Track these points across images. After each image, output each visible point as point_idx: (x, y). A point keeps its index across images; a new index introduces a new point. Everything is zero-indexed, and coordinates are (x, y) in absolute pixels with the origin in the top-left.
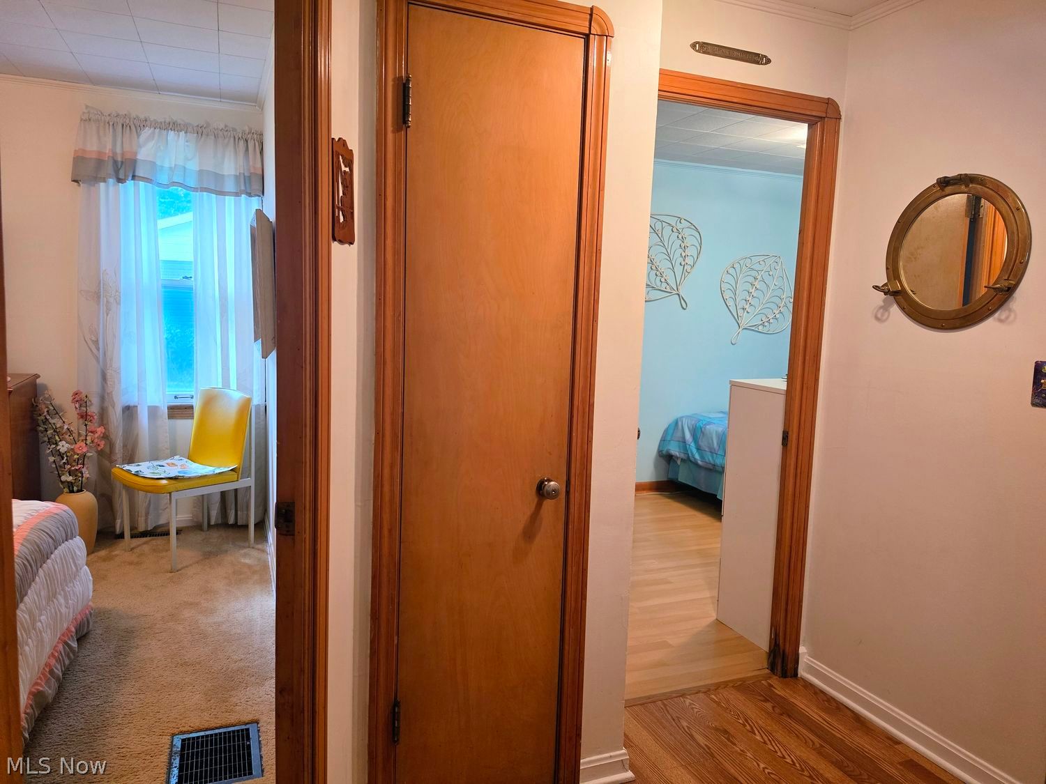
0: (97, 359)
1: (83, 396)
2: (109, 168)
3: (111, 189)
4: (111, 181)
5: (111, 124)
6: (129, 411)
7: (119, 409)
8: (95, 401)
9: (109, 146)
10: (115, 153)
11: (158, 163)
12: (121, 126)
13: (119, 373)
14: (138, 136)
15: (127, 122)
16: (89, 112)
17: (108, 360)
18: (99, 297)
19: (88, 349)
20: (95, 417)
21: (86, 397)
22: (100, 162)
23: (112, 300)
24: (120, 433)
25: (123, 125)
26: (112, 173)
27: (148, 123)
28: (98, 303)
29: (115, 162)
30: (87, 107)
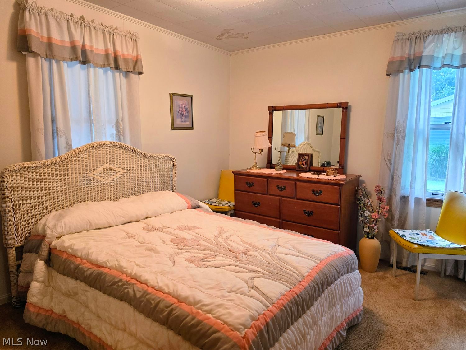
0: (390, 169)
1: (381, 188)
2: (406, 65)
3: (406, 76)
4: (407, 71)
5: (409, 39)
6: (405, 199)
7: (398, 198)
8: (386, 191)
9: (407, 51)
10: (409, 55)
11: (436, 55)
12: (415, 38)
13: (400, 178)
14: (425, 42)
15: (419, 35)
16: (398, 36)
17: (395, 170)
18: (394, 136)
19: (385, 163)
20: (385, 200)
21: (382, 189)
22: (401, 62)
23: (400, 138)
24: (398, 210)
25: (416, 38)
26: (407, 66)
27: (431, 33)
28: (394, 139)
29: (409, 60)
30: (397, 33)
